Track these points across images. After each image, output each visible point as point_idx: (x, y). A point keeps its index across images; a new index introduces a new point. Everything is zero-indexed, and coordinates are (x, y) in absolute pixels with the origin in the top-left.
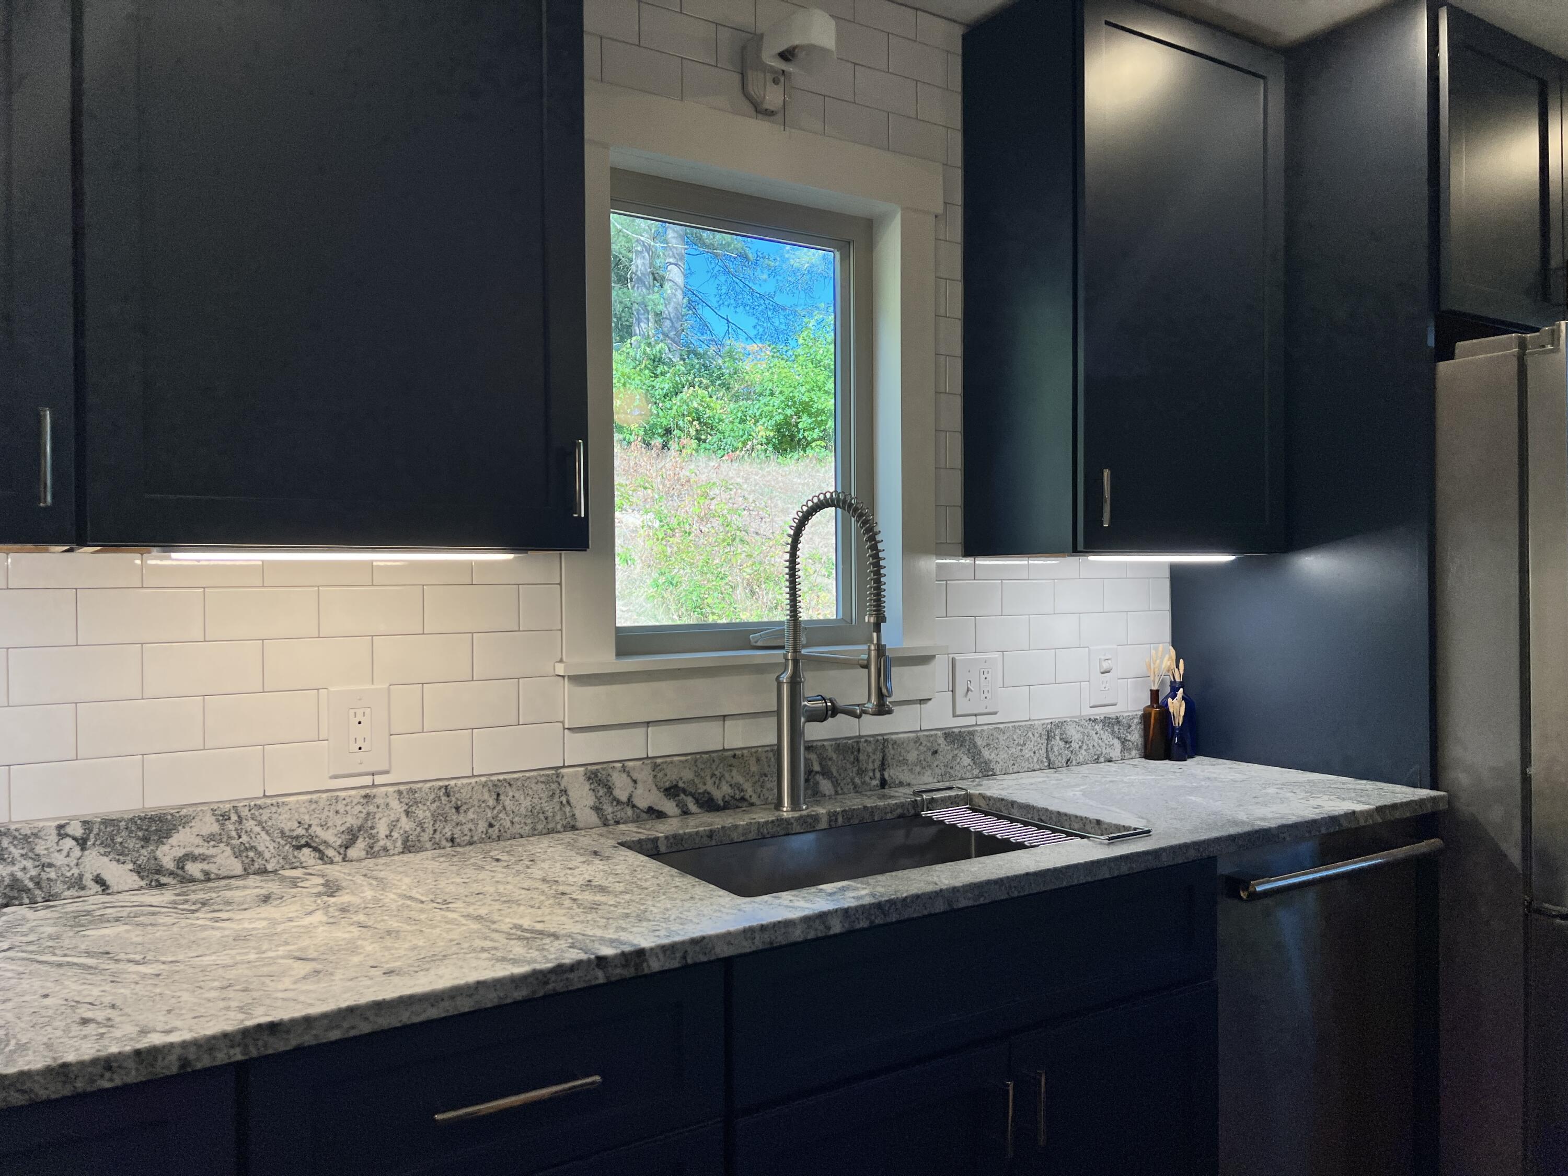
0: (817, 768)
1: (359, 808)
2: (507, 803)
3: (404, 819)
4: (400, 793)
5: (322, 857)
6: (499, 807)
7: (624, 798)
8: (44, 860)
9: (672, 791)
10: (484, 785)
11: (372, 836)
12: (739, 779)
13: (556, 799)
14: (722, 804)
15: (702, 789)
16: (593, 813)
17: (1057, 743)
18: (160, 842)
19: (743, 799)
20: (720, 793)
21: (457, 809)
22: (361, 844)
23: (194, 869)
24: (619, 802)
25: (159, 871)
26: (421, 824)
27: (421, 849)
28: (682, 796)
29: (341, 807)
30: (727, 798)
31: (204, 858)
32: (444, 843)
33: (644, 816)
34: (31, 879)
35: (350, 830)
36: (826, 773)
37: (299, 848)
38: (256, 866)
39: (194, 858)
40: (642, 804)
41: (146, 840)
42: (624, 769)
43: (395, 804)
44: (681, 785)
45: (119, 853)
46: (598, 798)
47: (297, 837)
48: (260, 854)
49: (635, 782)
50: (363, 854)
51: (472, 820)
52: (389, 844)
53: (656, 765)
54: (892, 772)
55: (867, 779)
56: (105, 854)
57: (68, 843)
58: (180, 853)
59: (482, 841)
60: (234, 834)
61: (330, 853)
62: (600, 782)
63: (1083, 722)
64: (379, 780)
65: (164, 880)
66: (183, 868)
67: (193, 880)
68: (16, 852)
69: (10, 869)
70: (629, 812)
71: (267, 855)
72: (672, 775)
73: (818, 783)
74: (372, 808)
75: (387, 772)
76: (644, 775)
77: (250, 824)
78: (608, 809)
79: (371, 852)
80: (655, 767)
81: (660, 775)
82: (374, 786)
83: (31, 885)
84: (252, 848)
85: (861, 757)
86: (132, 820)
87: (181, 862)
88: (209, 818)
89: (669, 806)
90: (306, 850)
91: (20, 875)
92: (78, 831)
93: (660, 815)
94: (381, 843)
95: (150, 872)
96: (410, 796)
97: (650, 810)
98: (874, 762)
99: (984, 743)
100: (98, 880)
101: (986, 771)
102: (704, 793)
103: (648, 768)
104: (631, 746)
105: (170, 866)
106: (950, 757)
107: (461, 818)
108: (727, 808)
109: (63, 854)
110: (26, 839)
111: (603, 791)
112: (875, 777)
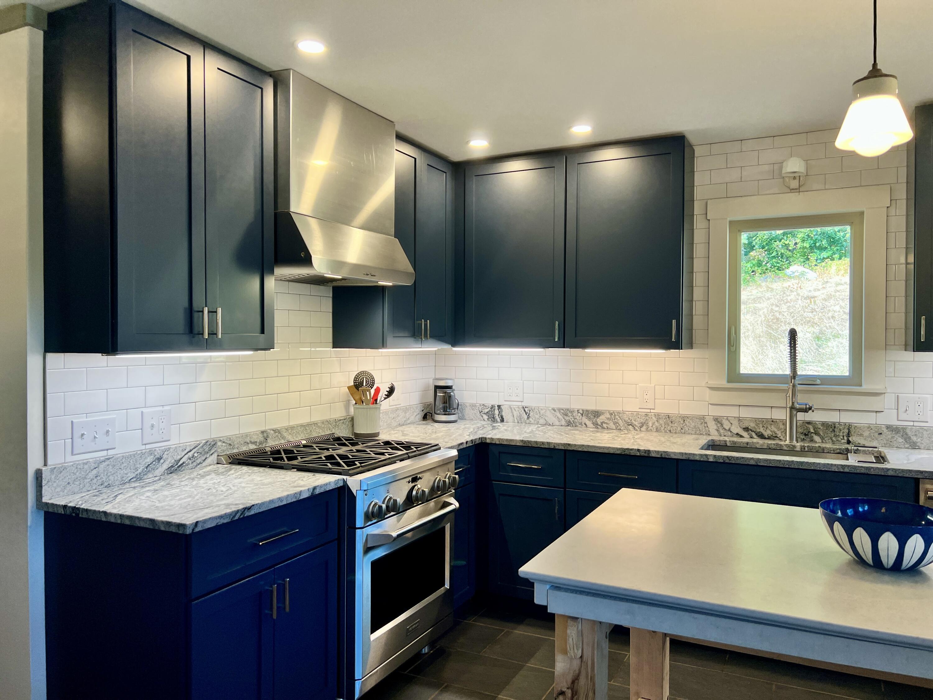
0: (812, 431)
1: (644, 417)
2: (687, 423)
3: (656, 422)
4: (655, 415)
5: (634, 429)
6: (684, 424)
7: (727, 428)
8: (575, 417)
9: (746, 429)
10: (680, 417)
11: (647, 426)
12: (776, 430)
13: (703, 424)
14: (767, 437)
15: (758, 430)
16: (716, 432)
18: (598, 417)
19: (776, 437)
20: (766, 433)
21: (672, 422)
22: (645, 427)
23: (605, 425)
24: (725, 429)
25: (597, 424)
26: (661, 425)
27: (661, 432)
28: (750, 431)
29: (640, 416)
30: (769, 435)
31: (607, 423)
32: (668, 431)
33: (735, 435)
34: (573, 421)
35: (642, 423)
36: (817, 433)
37: (629, 425)
38: (618, 428)
39: (605, 423)
40: (735, 432)
41: (595, 416)
42: (727, 419)
43: (654, 418)
44: (749, 427)
45: (590, 419)
46: (718, 427)
47: (628, 422)
48: (620, 425)
49: (731, 424)
50: (645, 430)
51: (676, 426)
52: (652, 429)
53: (740, 420)
54: (854, 438)
55: (839, 439)
56: (586, 418)
57: (579, 414)
58: (602, 421)
59: (679, 433)
60: (613, 419)
61: (636, 428)
62: (718, 422)
64: (652, 411)
65: (598, 427)
66: (602, 425)
67: (605, 428)
68: (570, 415)
69: (569, 418)
70: (729, 433)
71: (621, 426)
72: (746, 425)
73: (813, 437)
74: (647, 418)
75: (654, 409)
76: (735, 422)
77: (617, 417)
78: (721, 431)
79: (647, 430)
80: (739, 420)
81: (741, 423)
82: (650, 412)
83: (572, 422)
84: (618, 423)
85: (836, 430)
86: (592, 411)
87: (602, 423)
88: (608, 414)
89: (745, 434)
90: (630, 426)
91: (570, 420)
92: (581, 412)
93: (741, 436)
94: (650, 428)
95: (596, 424)
96: (658, 416)
97: (737, 434)
98: (843, 433)
99: (913, 434)
100: (585, 424)
101: (914, 446)
102: (759, 432)
103: (737, 420)
104: (733, 412)
105: (600, 424)
106: (890, 437)
107: (673, 425)
108: (769, 438)
109: (578, 417)
110: (572, 412)
111: (719, 425)
112: (844, 439)
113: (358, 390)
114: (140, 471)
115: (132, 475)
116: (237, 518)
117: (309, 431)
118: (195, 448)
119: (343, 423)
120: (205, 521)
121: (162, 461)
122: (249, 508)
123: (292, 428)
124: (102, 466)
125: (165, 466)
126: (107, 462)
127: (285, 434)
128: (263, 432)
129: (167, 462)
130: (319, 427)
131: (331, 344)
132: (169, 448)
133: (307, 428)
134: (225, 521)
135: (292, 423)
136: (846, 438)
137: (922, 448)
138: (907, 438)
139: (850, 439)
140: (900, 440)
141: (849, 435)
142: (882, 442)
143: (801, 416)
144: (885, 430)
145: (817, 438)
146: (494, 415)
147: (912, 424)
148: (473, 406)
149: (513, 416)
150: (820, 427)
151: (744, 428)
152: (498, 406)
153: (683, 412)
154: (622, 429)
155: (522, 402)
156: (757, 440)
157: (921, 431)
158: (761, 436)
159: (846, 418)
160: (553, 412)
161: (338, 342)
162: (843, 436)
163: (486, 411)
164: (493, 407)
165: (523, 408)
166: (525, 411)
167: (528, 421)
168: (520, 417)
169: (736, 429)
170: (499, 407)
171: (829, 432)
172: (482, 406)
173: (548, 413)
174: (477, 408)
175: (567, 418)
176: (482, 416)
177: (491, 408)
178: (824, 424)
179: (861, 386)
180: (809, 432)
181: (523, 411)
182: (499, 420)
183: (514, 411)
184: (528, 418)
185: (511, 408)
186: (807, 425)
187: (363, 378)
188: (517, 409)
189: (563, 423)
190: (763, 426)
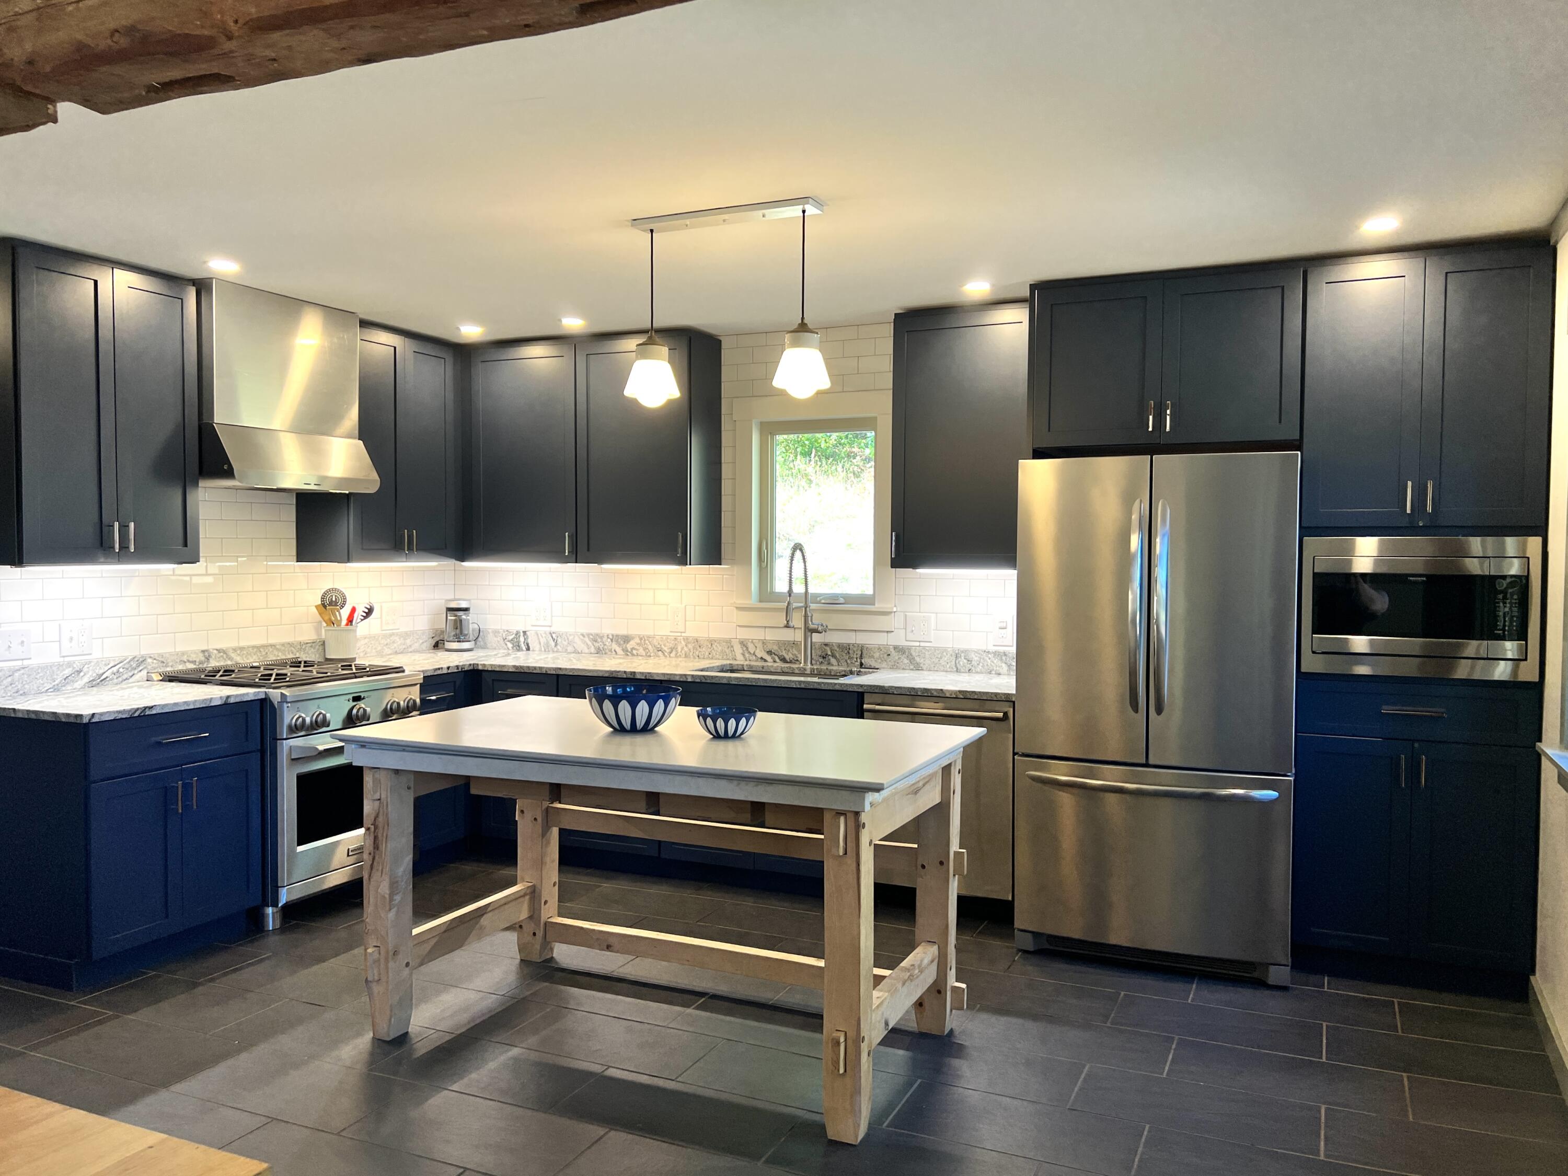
0: (829, 653)
1: (673, 642)
3: (685, 647)
4: (684, 639)
5: (664, 654)
7: (752, 653)
8: (604, 643)
9: (770, 653)
14: (788, 660)
15: (780, 654)
17: (963, 661)
18: (627, 643)
19: (797, 660)
20: (789, 657)
22: (674, 653)
23: (635, 652)
24: (750, 653)
25: (627, 651)
26: (690, 650)
27: (690, 658)
28: (773, 655)
29: (669, 641)
30: (791, 659)
31: (637, 650)
33: (759, 660)
34: (602, 647)
35: (671, 648)
36: (833, 656)
37: (658, 651)
38: (648, 654)
39: (635, 649)
40: (759, 656)
41: (625, 642)
42: (752, 642)
43: (683, 642)
44: (773, 651)
45: (619, 645)
46: (743, 651)
47: (658, 648)
48: (649, 651)
49: (756, 647)
50: (674, 656)
53: (764, 643)
54: (866, 660)
55: (853, 662)
56: (616, 644)
57: (609, 640)
58: (632, 647)
60: (643, 644)
61: (666, 654)
62: (744, 645)
63: (980, 652)
65: (629, 654)
67: (634, 655)
68: (599, 640)
70: (754, 658)
71: (651, 651)
72: (769, 647)
73: (829, 659)
74: (676, 642)
75: (684, 632)
76: (760, 645)
77: (647, 642)
78: (747, 655)
79: (676, 656)
80: (763, 643)
81: (765, 646)
82: (680, 636)
83: (602, 649)
84: (647, 649)
85: (850, 652)
86: (622, 636)
87: (632, 649)
88: (638, 639)
89: (767, 657)
90: (660, 652)
91: (600, 646)
93: (765, 661)
94: (678, 652)
95: (625, 651)
96: (686, 639)
97: (762, 658)
98: (857, 654)
99: (917, 654)
100: (615, 651)
101: (918, 668)
102: (782, 655)
103: (761, 643)
104: (758, 635)
105: (630, 650)
106: (897, 658)
107: (701, 650)
108: (791, 662)
109: (608, 642)
110: (602, 638)
111: (745, 649)
112: (857, 661)
113: (326, 609)
114: (56, 683)
115: (48, 686)
116: (136, 715)
117: (264, 653)
118: (120, 663)
119: (311, 646)
120: (101, 714)
121: (82, 674)
122: (151, 708)
123: (242, 649)
124: (17, 674)
125: (86, 679)
126: (22, 671)
127: (233, 655)
128: (203, 651)
129: (88, 676)
130: (278, 650)
131: (295, 558)
132: (90, 662)
133: (261, 650)
134: (124, 716)
135: (242, 644)
136: (859, 660)
137: (925, 669)
138: (911, 659)
139: (863, 661)
140: (906, 661)
141: (861, 657)
142: (890, 663)
143: (816, 638)
144: (892, 650)
145: (833, 661)
146: (519, 642)
147: (918, 644)
148: (496, 632)
149: (540, 644)
150: (836, 648)
151: (768, 652)
152: (523, 632)
153: (713, 635)
154: (652, 655)
155: (550, 626)
156: (780, 665)
157: (923, 651)
158: (784, 660)
159: (861, 639)
160: (581, 637)
161: (302, 556)
162: (857, 658)
163: (511, 637)
164: (518, 633)
165: (551, 633)
166: (552, 637)
167: (555, 649)
168: (547, 645)
169: (761, 653)
170: (525, 632)
171: (844, 654)
172: (506, 633)
173: (577, 640)
174: (500, 635)
175: (597, 645)
176: (506, 645)
177: (516, 635)
178: (840, 646)
179: (874, 605)
180: (827, 654)
181: (550, 638)
182: (524, 648)
183: (540, 637)
184: (556, 645)
185: (537, 635)
186: (824, 646)
187: (332, 596)
188: (544, 635)
189: (593, 650)
190: (785, 649)
